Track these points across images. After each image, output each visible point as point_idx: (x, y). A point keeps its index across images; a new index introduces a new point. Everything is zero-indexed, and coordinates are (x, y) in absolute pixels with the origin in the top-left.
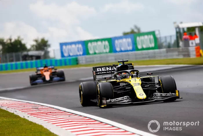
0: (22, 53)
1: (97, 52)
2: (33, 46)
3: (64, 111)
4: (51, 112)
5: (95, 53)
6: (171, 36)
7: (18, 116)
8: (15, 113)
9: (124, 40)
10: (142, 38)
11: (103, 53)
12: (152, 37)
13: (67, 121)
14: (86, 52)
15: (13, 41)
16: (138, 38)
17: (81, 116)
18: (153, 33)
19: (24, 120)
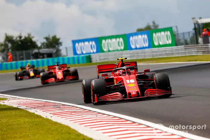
0: (32, 51)
1: (111, 49)
2: (43, 44)
3: (89, 110)
4: (75, 112)
5: (109, 51)
6: (189, 33)
7: (40, 116)
8: (36, 113)
9: (140, 37)
10: (159, 34)
11: (118, 50)
12: (169, 33)
13: (96, 121)
14: (99, 50)
15: (23, 38)
16: (154, 35)
17: (110, 116)
18: (170, 29)
19: (47, 120)
